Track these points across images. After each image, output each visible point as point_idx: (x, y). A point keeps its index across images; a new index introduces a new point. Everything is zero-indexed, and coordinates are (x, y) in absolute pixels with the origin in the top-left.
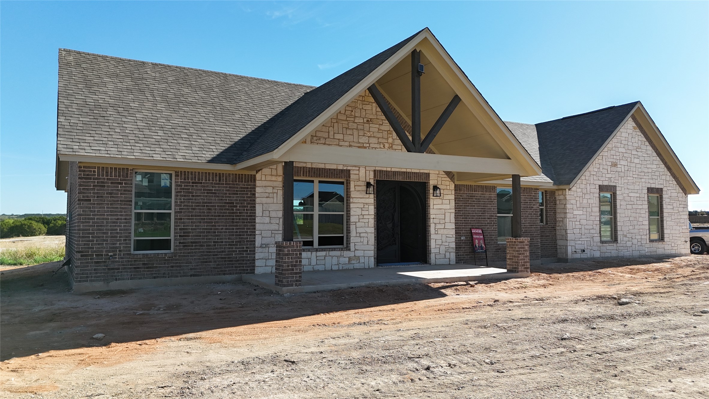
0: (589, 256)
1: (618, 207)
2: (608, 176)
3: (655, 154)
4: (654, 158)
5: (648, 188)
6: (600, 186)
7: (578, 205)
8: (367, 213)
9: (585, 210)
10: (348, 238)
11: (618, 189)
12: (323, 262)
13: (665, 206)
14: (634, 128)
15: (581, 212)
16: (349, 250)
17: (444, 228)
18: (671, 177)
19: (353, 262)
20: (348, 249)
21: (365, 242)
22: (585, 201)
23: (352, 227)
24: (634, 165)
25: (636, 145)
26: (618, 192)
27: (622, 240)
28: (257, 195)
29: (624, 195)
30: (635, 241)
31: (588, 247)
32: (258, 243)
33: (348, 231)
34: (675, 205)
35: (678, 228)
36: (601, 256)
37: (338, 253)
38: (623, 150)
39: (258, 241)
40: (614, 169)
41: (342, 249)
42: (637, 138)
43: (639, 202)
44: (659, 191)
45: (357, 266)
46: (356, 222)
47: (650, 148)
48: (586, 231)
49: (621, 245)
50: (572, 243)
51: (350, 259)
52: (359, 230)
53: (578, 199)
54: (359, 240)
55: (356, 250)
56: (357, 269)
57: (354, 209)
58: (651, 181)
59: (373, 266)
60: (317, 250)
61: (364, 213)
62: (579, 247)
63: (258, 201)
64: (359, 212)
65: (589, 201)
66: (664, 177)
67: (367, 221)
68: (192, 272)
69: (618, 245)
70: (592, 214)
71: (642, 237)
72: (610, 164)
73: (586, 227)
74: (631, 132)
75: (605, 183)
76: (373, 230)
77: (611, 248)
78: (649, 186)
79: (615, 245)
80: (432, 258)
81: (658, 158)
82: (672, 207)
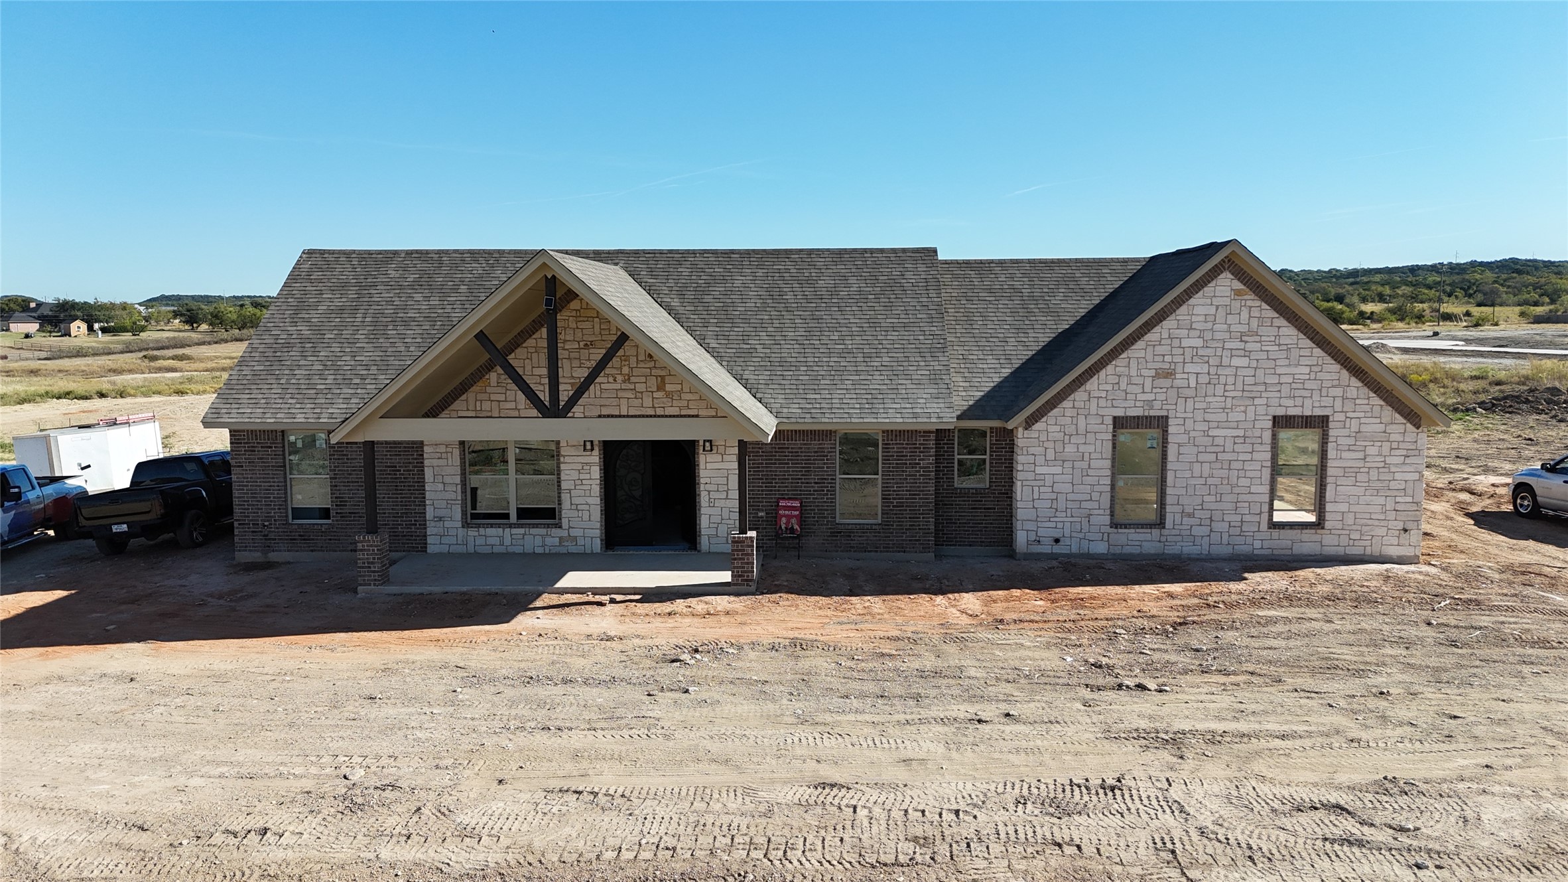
0: (1074, 550)
1: (1171, 458)
2: (1141, 397)
3: (1309, 343)
4: (1307, 352)
5: (1274, 417)
6: (1115, 418)
7: (1050, 456)
8: (588, 476)
9: (1068, 464)
10: (559, 512)
11: (1171, 422)
12: (521, 542)
13: (1334, 455)
14: (1238, 293)
15: (1058, 470)
16: (560, 527)
17: (727, 498)
18: (1366, 390)
19: (566, 544)
20: (558, 525)
21: (586, 517)
22: (1070, 448)
23: (565, 497)
24: (1231, 371)
25: (1244, 328)
26: (1171, 430)
27: (1178, 521)
28: (425, 456)
29: (1192, 434)
31: (1074, 534)
32: (429, 515)
33: (559, 503)
34: (1372, 451)
35: (1381, 500)
36: (1112, 551)
37: (543, 531)
38: (1199, 343)
39: (430, 513)
40: (1166, 383)
41: (548, 526)
42: (1245, 315)
43: (1238, 448)
44: (1320, 423)
45: (573, 549)
46: (570, 490)
47: (1293, 331)
48: (1070, 505)
49: (1174, 532)
50: (1031, 526)
51: (561, 538)
52: (575, 501)
54: (575, 514)
55: (570, 527)
56: (573, 554)
57: (567, 472)
58: (1290, 403)
59: (599, 551)
60: (511, 526)
61: (583, 477)
62: (1047, 532)
63: (426, 463)
64: (575, 475)
65: (1082, 448)
66: (1338, 392)
67: (589, 487)
69: (1165, 532)
70: (1091, 472)
71: (1246, 518)
72: (1153, 373)
73: (1070, 497)
74: (1227, 301)
75: (1132, 413)
76: (598, 501)
77: (1141, 537)
78: (1280, 412)
79: (1156, 532)
80: (704, 542)
81: (1318, 352)
82: (1361, 455)
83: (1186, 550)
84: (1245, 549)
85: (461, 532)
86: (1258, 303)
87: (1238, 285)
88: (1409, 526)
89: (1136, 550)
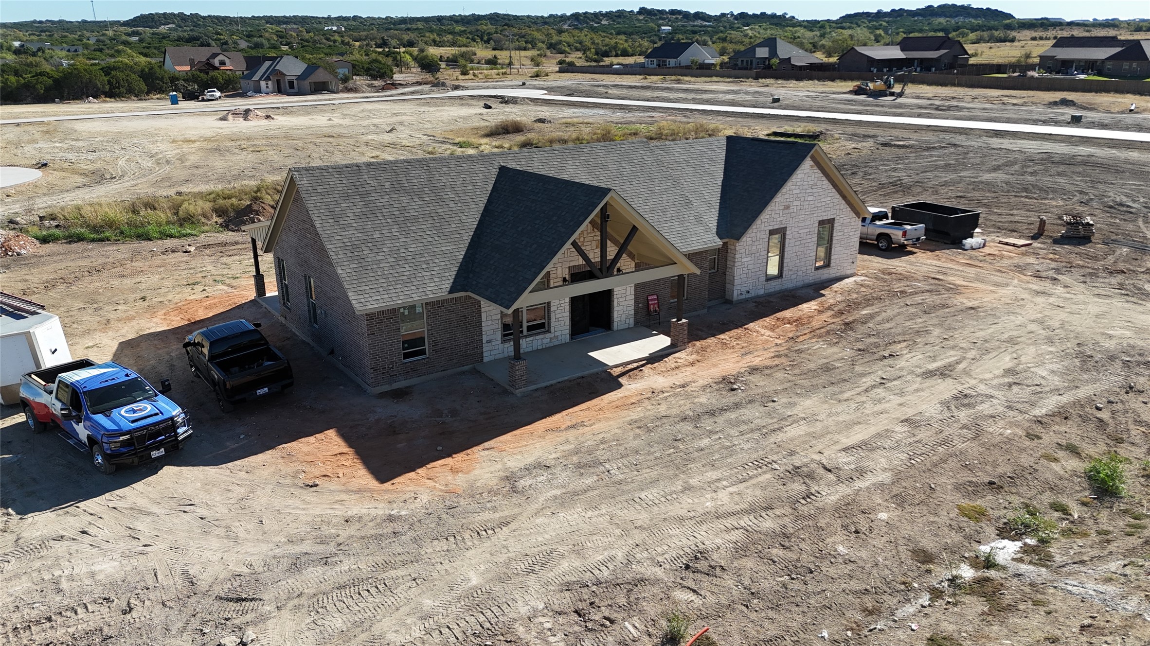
1: (787, 246)
2: (779, 219)
3: (831, 187)
4: (830, 191)
5: (819, 221)
6: (770, 231)
7: (747, 253)
9: (753, 255)
10: (549, 324)
11: (788, 229)
12: (531, 345)
13: (835, 234)
14: (812, 166)
15: (749, 259)
18: (845, 204)
19: (553, 341)
20: (549, 331)
21: (562, 324)
22: (754, 248)
23: (552, 315)
24: (807, 203)
25: (812, 183)
26: (788, 232)
27: (787, 274)
28: (482, 306)
29: (795, 233)
30: (800, 273)
32: (484, 341)
33: (549, 319)
34: (846, 231)
35: (846, 251)
36: (766, 292)
37: (541, 336)
38: (798, 191)
39: (485, 338)
40: (786, 211)
41: (545, 332)
42: (813, 177)
43: (808, 237)
44: (831, 222)
45: (556, 343)
46: (555, 311)
47: (826, 182)
48: (753, 274)
49: (786, 279)
50: (739, 287)
51: (551, 338)
52: (557, 316)
53: (747, 247)
54: (557, 323)
55: (555, 331)
56: (556, 346)
58: (823, 214)
59: (568, 341)
60: (526, 337)
61: (561, 302)
62: (744, 289)
63: (483, 310)
64: (557, 302)
65: (758, 247)
66: (838, 207)
67: (563, 307)
68: (442, 369)
69: (783, 280)
70: (761, 258)
71: (808, 268)
72: (783, 207)
73: (753, 270)
74: (807, 171)
75: (776, 227)
76: (568, 314)
77: (775, 284)
78: (821, 219)
79: (780, 280)
80: (615, 326)
81: (834, 190)
82: (842, 233)
83: (789, 286)
84: (807, 281)
85: (501, 346)
86: (818, 171)
87: (812, 163)
88: (854, 260)
89: (773, 290)
